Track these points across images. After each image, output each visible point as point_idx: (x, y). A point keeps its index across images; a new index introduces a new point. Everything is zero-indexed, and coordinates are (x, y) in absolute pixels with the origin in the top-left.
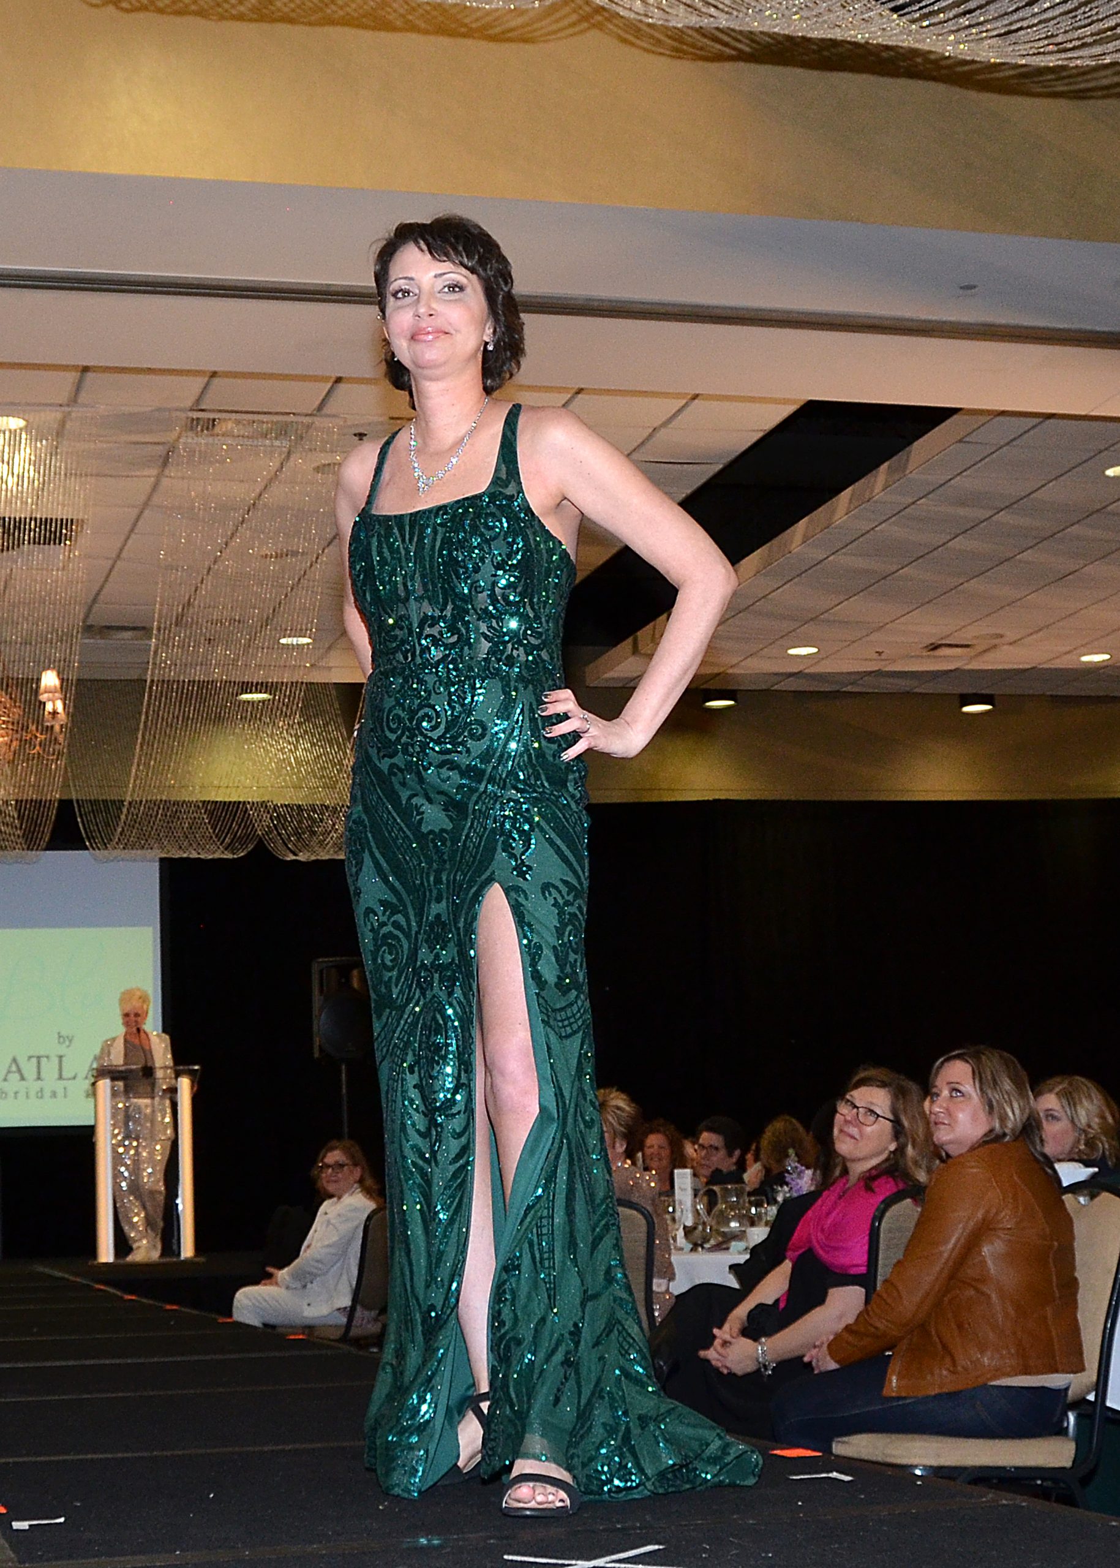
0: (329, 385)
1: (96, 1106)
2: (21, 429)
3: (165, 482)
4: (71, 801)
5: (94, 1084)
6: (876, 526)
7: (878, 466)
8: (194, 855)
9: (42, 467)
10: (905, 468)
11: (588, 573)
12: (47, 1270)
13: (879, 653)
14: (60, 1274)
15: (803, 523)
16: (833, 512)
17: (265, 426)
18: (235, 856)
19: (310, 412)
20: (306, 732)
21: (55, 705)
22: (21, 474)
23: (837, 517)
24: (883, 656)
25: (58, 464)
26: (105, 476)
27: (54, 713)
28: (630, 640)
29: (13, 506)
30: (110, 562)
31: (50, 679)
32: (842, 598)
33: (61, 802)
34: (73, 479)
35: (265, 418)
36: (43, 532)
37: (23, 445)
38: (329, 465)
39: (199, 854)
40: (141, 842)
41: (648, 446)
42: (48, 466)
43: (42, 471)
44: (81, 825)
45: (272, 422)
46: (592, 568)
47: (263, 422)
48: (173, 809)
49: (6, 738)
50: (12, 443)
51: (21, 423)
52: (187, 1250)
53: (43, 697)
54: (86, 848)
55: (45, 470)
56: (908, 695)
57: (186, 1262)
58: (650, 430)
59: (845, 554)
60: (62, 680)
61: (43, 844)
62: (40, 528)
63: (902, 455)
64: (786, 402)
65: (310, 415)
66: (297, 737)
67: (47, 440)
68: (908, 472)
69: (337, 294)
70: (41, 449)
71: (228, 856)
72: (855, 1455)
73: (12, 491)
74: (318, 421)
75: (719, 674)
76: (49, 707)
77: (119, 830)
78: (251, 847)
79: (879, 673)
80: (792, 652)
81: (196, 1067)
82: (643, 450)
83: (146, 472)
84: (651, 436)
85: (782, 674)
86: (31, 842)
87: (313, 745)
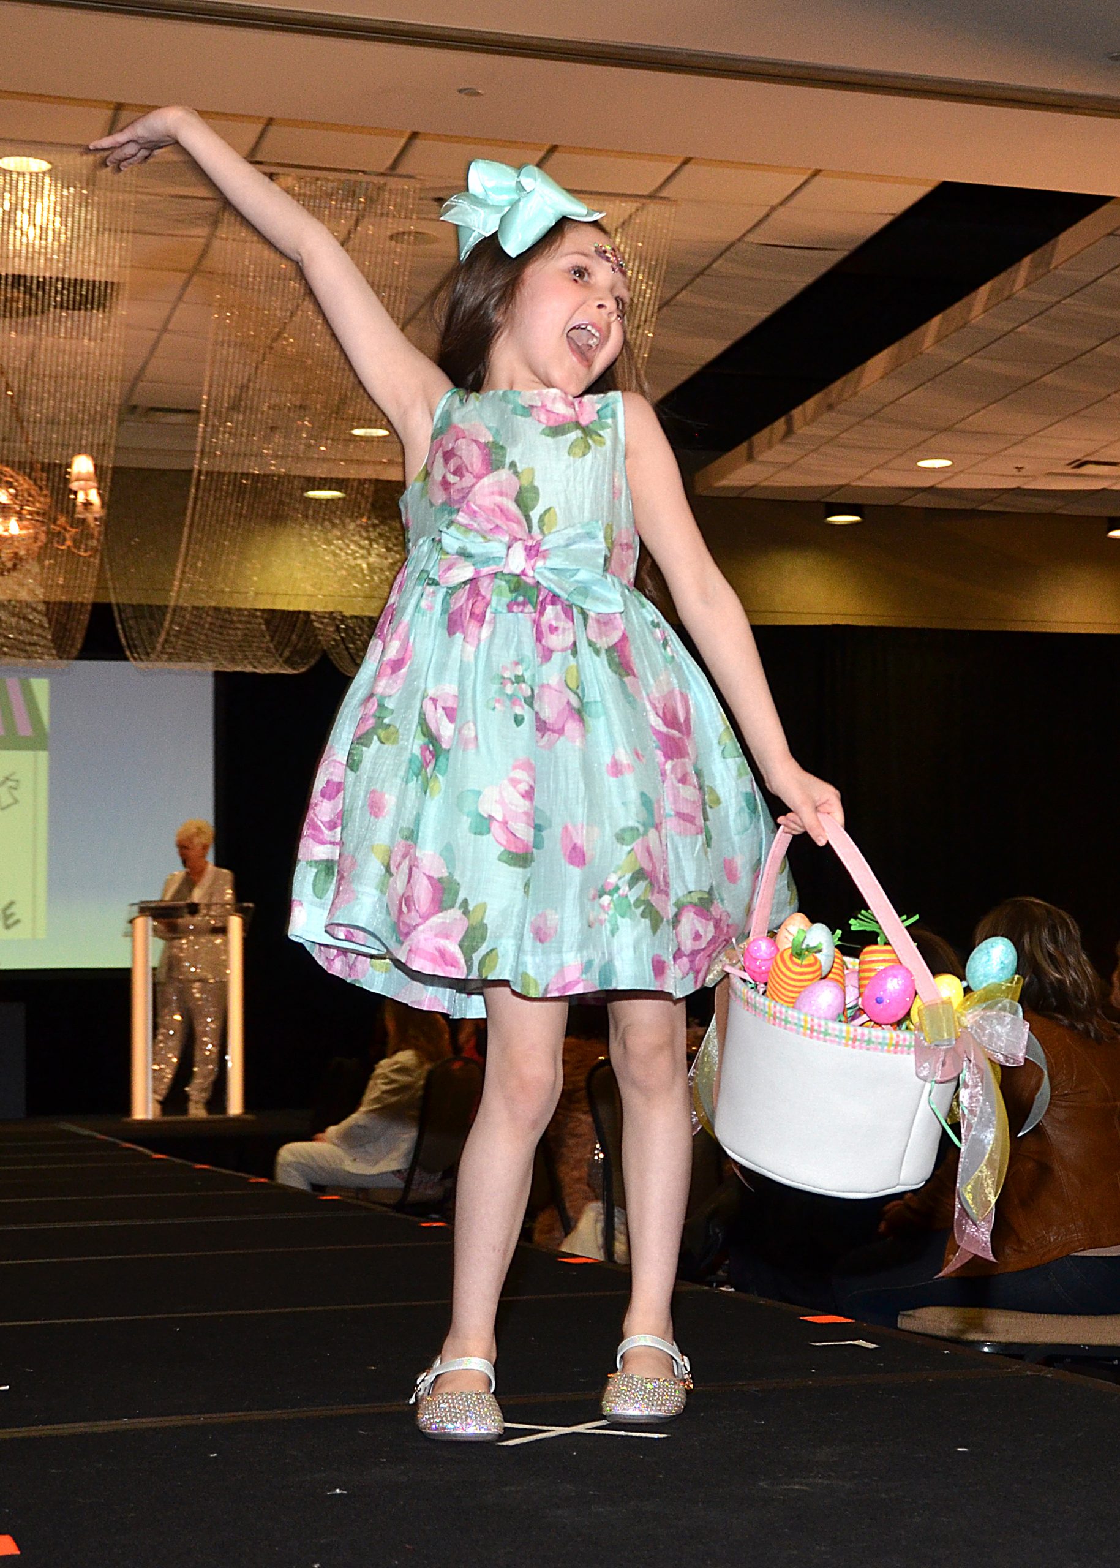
0: (403, 141)
1: (133, 947)
2: (44, 173)
3: (217, 244)
4: (109, 606)
5: (131, 922)
6: (1018, 327)
7: (1019, 259)
8: (249, 669)
9: (70, 219)
10: (1049, 263)
11: (698, 368)
12: (74, 1128)
13: (1019, 469)
14: (86, 1132)
15: (936, 321)
16: (969, 311)
17: (330, 184)
18: (295, 672)
19: (382, 171)
20: (381, 535)
21: (89, 495)
22: (44, 226)
23: (973, 314)
24: (1023, 472)
25: (89, 217)
26: (145, 233)
27: (87, 504)
28: (745, 445)
29: (36, 263)
30: (154, 334)
31: (83, 465)
32: (979, 405)
33: (95, 605)
34: (106, 235)
35: (331, 176)
36: (72, 295)
37: (46, 192)
38: (404, 233)
39: (255, 667)
40: (190, 653)
41: (765, 226)
42: (76, 219)
43: (69, 225)
44: (121, 631)
45: (339, 180)
46: (703, 363)
47: (328, 180)
48: (224, 617)
49: (31, 531)
50: (33, 188)
51: (45, 166)
52: (235, 1105)
53: (74, 486)
54: (126, 659)
55: (73, 222)
56: (1051, 517)
57: (236, 1119)
58: (767, 209)
59: (981, 357)
60: (96, 466)
61: (75, 652)
62: (68, 290)
63: (1047, 247)
64: (919, 182)
65: (382, 174)
66: (371, 541)
67: (75, 187)
68: (1053, 265)
69: (406, 34)
70: (68, 197)
71: (288, 671)
72: (920, 1330)
73: (34, 245)
74: (393, 183)
75: (841, 487)
76: (81, 498)
77: (161, 639)
78: (313, 662)
79: (1018, 491)
80: (922, 464)
81: (251, 905)
82: (759, 230)
83: (194, 231)
84: (767, 216)
85: (913, 489)
86: (61, 649)
87: (389, 550)
